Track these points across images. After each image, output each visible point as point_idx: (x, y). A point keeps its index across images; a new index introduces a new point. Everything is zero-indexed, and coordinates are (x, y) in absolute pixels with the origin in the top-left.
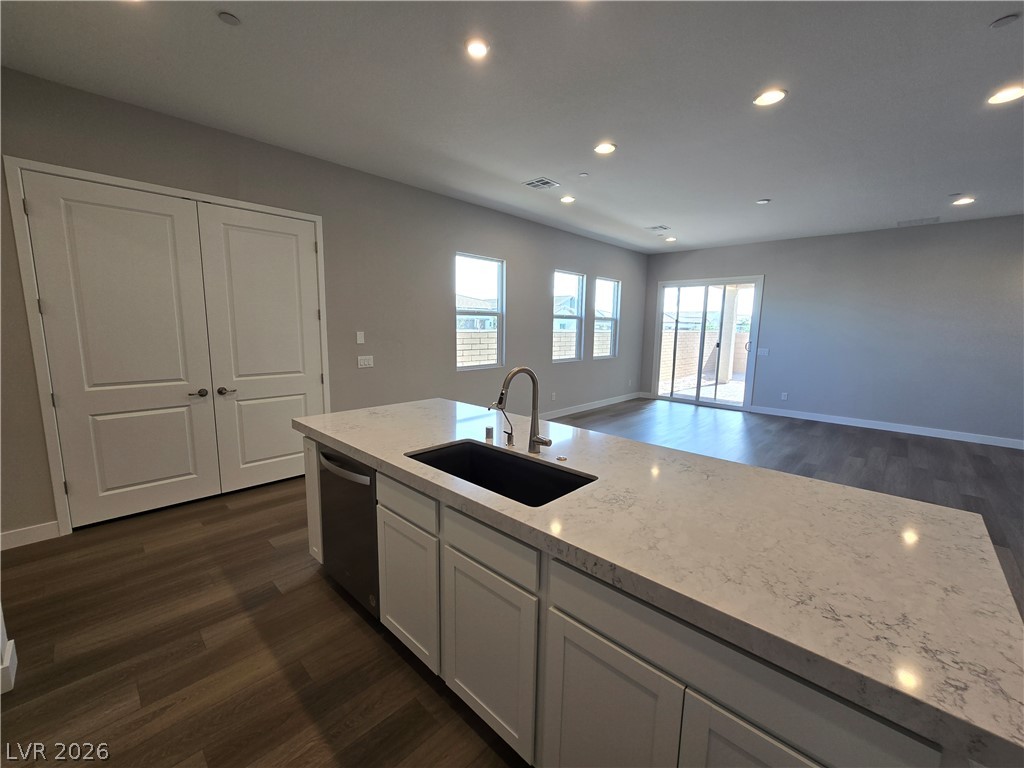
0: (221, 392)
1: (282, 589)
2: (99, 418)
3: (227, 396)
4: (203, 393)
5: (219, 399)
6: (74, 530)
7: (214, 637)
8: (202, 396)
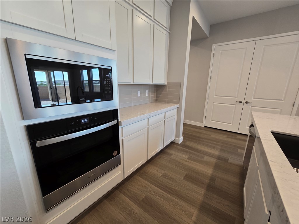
0: (247, 103)
1: (229, 161)
2: (215, 104)
3: (248, 104)
4: (241, 102)
5: (245, 104)
6: (205, 126)
7: (206, 158)
8: (240, 103)
